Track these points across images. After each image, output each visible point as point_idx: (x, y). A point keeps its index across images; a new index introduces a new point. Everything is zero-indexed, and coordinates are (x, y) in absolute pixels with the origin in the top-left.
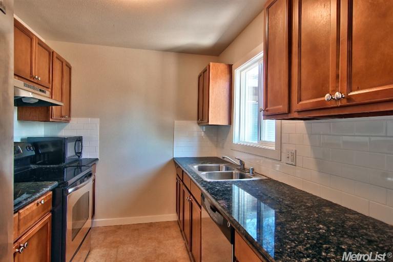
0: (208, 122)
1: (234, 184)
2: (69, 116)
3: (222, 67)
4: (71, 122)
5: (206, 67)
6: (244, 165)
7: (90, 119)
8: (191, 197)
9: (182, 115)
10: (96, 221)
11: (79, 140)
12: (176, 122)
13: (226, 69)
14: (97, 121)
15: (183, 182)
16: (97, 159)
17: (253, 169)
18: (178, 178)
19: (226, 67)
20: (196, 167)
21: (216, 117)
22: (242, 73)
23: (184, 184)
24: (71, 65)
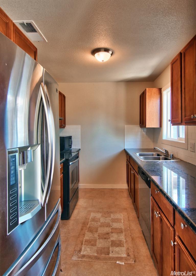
0: (146, 126)
1: (164, 166)
2: (65, 125)
3: (155, 90)
4: (65, 127)
5: (144, 91)
6: (168, 153)
7: (75, 126)
8: (134, 171)
9: (129, 121)
10: (80, 185)
11: (70, 138)
12: (126, 126)
13: (157, 92)
14: (79, 126)
15: (130, 163)
16: (80, 149)
17: (173, 155)
18: (127, 161)
19: (158, 90)
20: (138, 154)
21: (151, 122)
22: (168, 93)
23: (131, 164)
24: (65, 96)
